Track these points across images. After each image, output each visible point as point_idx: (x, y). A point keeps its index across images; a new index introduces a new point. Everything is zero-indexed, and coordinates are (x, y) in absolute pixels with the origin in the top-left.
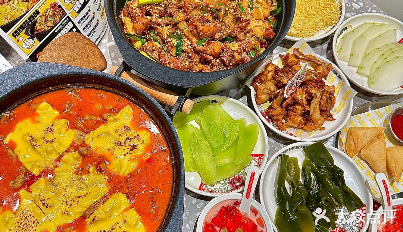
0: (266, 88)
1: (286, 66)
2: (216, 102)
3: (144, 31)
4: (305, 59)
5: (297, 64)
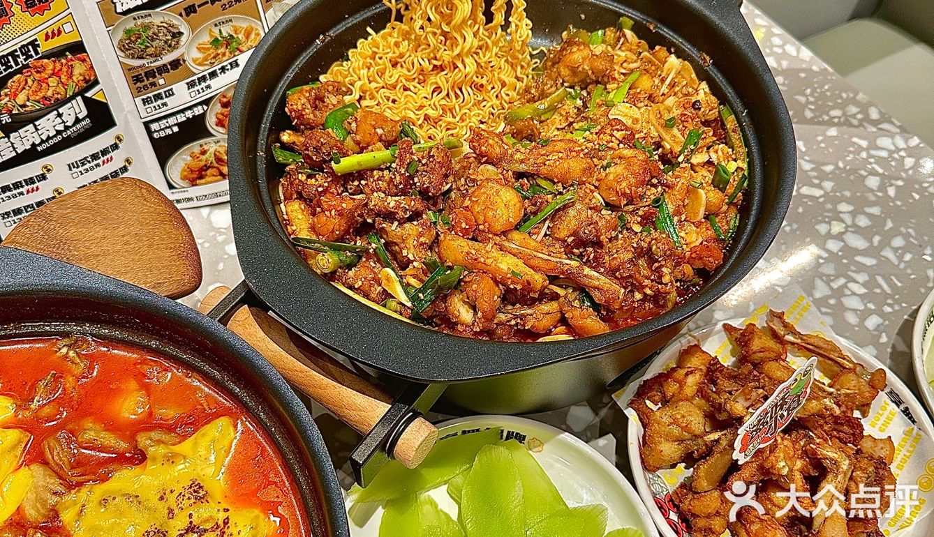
0: (675, 422)
1: (742, 360)
3: (343, 236)
4: (803, 346)
5: (777, 360)
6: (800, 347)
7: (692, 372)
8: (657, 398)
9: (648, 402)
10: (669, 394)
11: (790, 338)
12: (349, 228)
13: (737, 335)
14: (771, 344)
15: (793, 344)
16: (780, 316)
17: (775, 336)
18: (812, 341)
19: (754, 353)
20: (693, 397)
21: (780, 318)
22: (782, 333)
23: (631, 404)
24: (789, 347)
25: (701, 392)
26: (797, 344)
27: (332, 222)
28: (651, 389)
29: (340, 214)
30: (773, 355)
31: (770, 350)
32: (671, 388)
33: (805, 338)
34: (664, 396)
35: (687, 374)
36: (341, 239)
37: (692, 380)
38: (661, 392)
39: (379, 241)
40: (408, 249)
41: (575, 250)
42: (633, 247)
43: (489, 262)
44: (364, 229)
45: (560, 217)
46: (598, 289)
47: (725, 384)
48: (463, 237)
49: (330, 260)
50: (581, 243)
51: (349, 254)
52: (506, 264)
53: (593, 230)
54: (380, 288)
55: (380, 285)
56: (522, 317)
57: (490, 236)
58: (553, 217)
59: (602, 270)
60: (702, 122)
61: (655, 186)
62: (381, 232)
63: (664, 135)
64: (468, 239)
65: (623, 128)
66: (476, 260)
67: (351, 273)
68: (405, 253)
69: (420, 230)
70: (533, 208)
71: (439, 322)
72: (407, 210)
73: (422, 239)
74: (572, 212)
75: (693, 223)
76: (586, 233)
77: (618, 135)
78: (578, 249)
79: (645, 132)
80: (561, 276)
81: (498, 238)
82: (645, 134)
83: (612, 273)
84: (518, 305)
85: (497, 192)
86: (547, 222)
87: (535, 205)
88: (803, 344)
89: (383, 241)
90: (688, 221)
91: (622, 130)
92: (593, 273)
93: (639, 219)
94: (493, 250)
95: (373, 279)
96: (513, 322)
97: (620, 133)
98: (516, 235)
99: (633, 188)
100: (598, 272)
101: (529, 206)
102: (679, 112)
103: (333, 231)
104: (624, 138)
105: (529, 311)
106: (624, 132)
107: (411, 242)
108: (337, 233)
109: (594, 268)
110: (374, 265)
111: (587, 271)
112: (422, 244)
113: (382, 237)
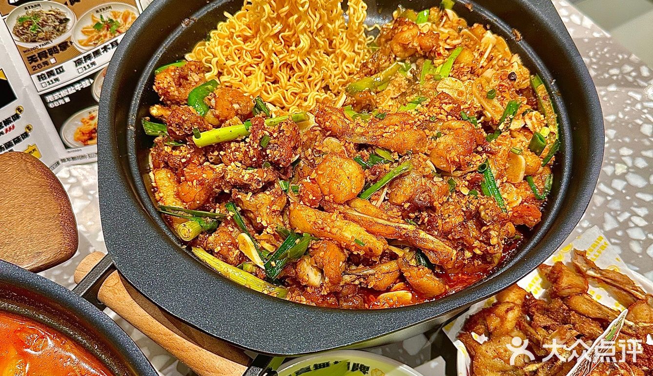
0: (499, 355)
2: (364, 369)
3: (203, 205)
4: (602, 280)
5: (582, 294)
6: (600, 281)
7: (511, 309)
8: (481, 331)
9: (473, 334)
10: (492, 327)
11: (591, 273)
12: (209, 197)
13: (548, 271)
14: (578, 280)
15: (594, 277)
16: (583, 254)
17: (579, 271)
18: (610, 275)
19: (563, 289)
20: (512, 330)
21: (582, 255)
22: (585, 269)
23: (460, 337)
24: (590, 280)
25: (519, 325)
26: (597, 278)
27: (194, 191)
28: (476, 323)
29: (201, 183)
30: (579, 290)
31: (577, 286)
32: (494, 322)
33: (604, 273)
34: (487, 328)
35: (507, 311)
36: (202, 207)
37: (512, 316)
38: (484, 325)
39: (236, 209)
40: (262, 216)
41: (411, 215)
42: (463, 211)
43: (334, 230)
44: (222, 198)
45: (397, 185)
46: (433, 251)
47: (541, 320)
48: (310, 206)
49: (191, 230)
50: (417, 208)
51: (209, 220)
52: (351, 232)
53: (428, 197)
54: (238, 251)
55: (238, 248)
56: (365, 277)
57: (335, 206)
58: (391, 184)
59: (436, 233)
60: (517, 92)
61: (480, 153)
62: (237, 202)
63: (485, 105)
64: (315, 208)
65: (450, 101)
66: (323, 229)
67: (211, 239)
68: (259, 220)
69: (272, 199)
70: (373, 177)
71: (290, 283)
72: (260, 181)
73: (274, 208)
74: (408, 180)
75: (514, 184)
76: (421, 199)
77: (447, 107)
78: (414, 213)
79: (469, 103)
80: (400, 239)
81: (342, 207)
82: (469, 105)
83: (444, 235)
84: (361, 266)
85: (341, 166)
86: (386, 189)
87: (374, 174)
88: (602, 278)
89: (239, 209)
90: (509, 182)
91: (450, 103)
92: (429, 236)
93: (467, 183)
94: (338, 219)
95: (231, 244)
96: (357, 282)
97: (448, 106)
98: (358, 203)
99: (461, 157)
100: (432, 235)
101: (369, 175)
102: (497, 83)
103: (194, 201)
104: (451, 110)
105: (371, 271)
106: (451, 105)
107: (264, 210)
108: (198, 202)
109: (429, 232)
110: (232, 230)
111: (423, 234)
112: (274, 211)
113: (238, 206)
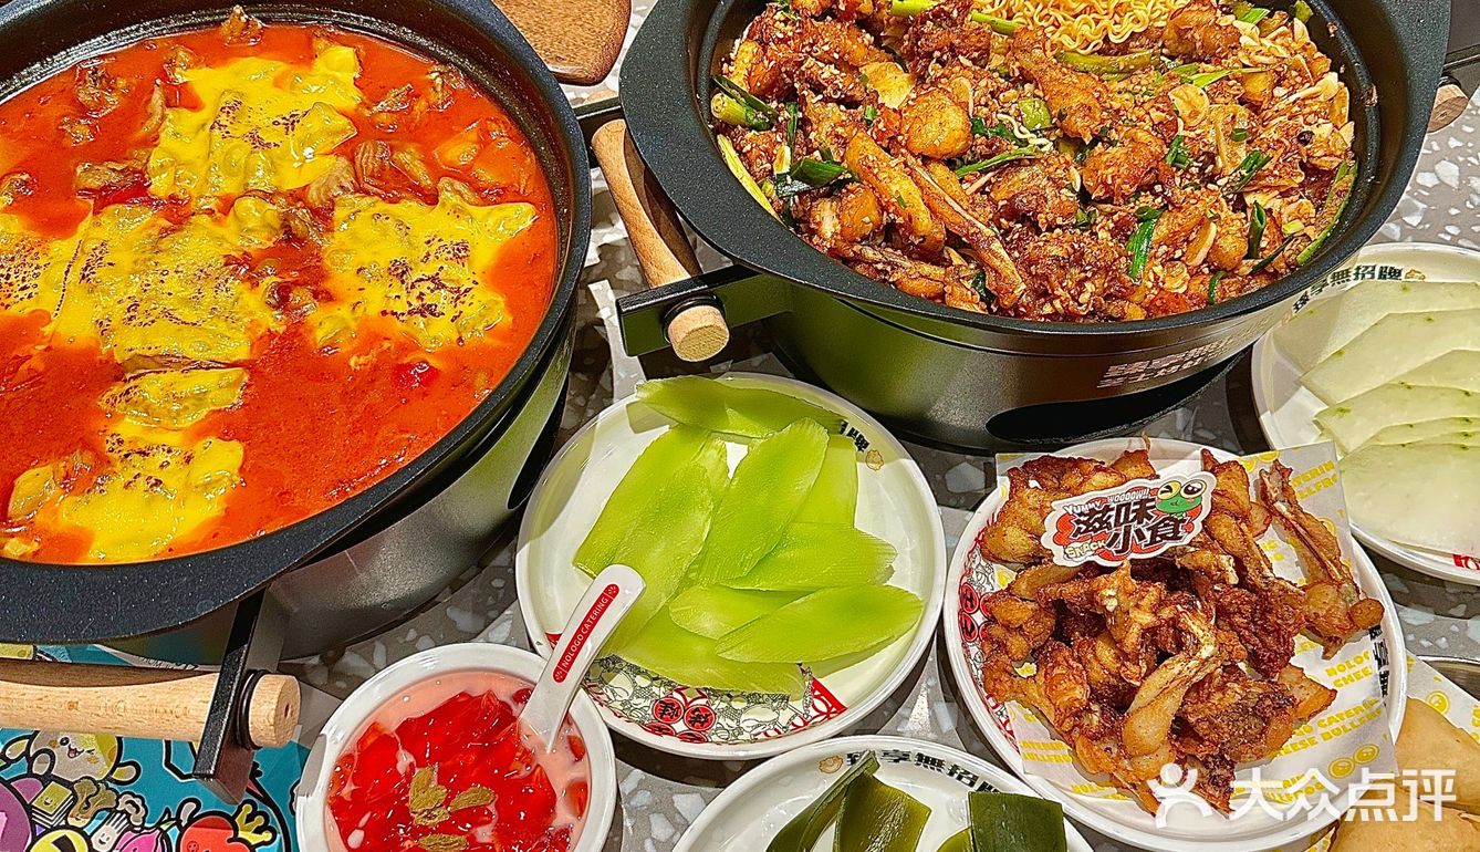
2: (862, 444)
3: (764, 92)
4: (1294, 527)
6: (1288, 526)
7: (1105, 470)
9: (1032, 481)
10: (1065, 485)
11: (1282, 507)
12: (774, 86)
14: (1240, 493)
15: (1282, 516)
17: (1264, 496)
18: (1307, 523)
21: (1283, 475)
22: (1274, 495)
23: (1011, 473)
24: (1276, 520)
28: (1045, 468)
30: (1234, 508)
31: (1232, 499)
32: (1071, 480)
33: (1302, 517)
34: (1059, 486)
35: (1097, 469)
36: (763, 95)
37: (1100, 479)
38: (1057, 478)
39: (796, 112)
40: (819, 133)
41: (1003, 220)
43: (881, 176)
45: (1007, 174)
46: (996, 272)
48: (876, 141)
49: (725, 105)
50: (1013, 213)
51: (760, 115)
52: (900, 186)
53: (1034, 202)
54: (769, 165)
55: (771, 162)
56: (895, 266)
57: (903, 151)
58: (1001, 169)
59: (1016, 254)
61: (1156, 195)
62: (801, 103)
64: (881, 145)
65: (1166, 109)
66: (869, 168)
67: (749, 135)
68: (812, 135)
69: (844, 118)
70: (986, 151)
72: (840, 90)
74: (1024, 174)
75: (1187, 266)
76: (1023, 202)
77: (1156, 115)
78: (1008, 220)
79: (1198, 132)
80: (964, 239)
81: (914, 160)
82: (1199, 135)
83: (1027, 264)
84: (899, 252)
86: (990, 174)
87: (990, 146)
88: (1294, 523)
89: (800, 115)
90: (1183, 262)
92: (1003, 253)
93: (1112, 225)
94: (897, 168)
95: (766, 151)
96: (880, 266)
97: (1158, 113)
98: (941, 171)
99: (1118, 181)
100: (1009, 255)
101: (981, 144)
102: (1277, 136)
103: (757, 82)
104: (1161, 123)
105: (907, 264)
107: (826, 127)
108: (758, 85)
110: (779, 140)
111: (996, 245)
112: (837, 136)
113: (801, 110)
